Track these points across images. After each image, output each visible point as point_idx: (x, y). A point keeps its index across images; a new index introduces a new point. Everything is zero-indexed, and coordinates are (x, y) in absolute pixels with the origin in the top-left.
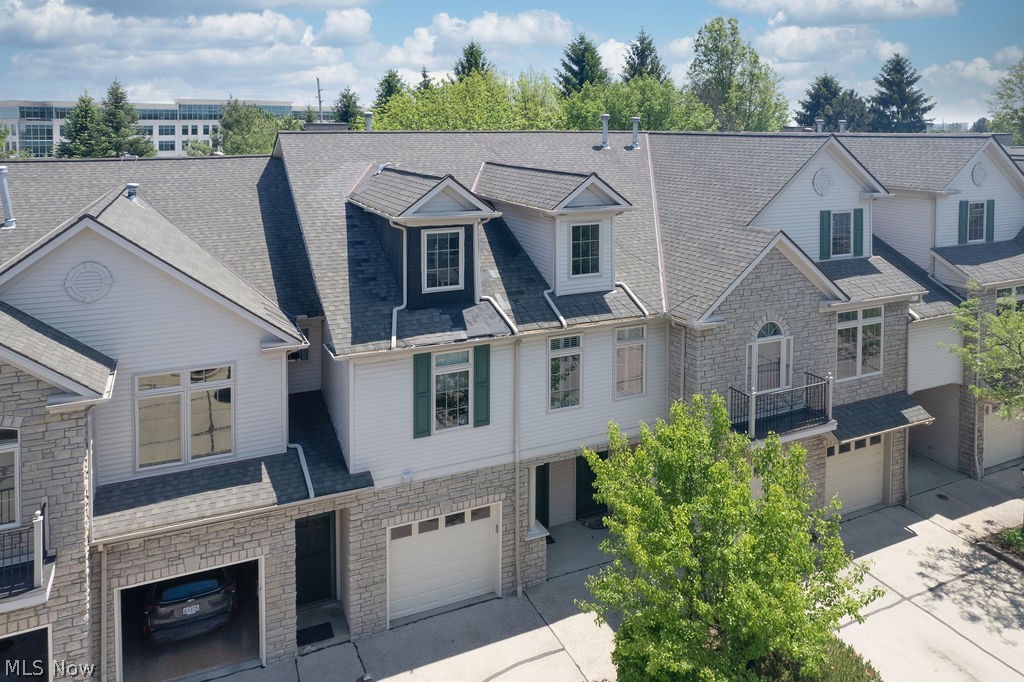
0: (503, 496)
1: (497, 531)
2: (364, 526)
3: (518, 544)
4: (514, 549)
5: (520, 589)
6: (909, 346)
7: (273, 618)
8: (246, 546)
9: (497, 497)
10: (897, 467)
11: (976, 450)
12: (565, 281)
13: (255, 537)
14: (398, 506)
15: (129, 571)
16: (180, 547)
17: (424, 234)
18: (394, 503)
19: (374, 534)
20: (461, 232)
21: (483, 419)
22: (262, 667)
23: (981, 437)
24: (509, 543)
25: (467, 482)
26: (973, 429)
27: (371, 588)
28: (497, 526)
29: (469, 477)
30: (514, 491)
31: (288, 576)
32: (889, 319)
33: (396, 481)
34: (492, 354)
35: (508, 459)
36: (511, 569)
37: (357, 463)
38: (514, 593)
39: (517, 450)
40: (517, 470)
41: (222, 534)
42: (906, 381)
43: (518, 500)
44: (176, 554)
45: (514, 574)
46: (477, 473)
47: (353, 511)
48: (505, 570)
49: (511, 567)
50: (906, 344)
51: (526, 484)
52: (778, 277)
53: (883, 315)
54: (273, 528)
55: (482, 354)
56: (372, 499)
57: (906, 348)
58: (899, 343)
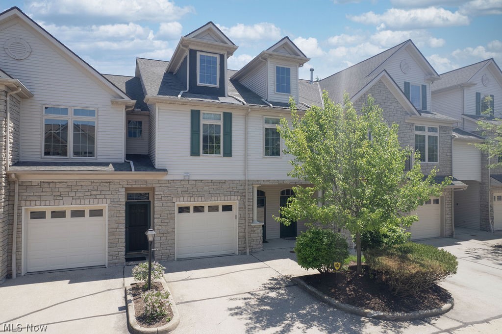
0: (239, 198)
1: (236, 218)
2: (163, 199)
3: (247, 226)
4: (245, 229)
5: (248, 250)
6: (453, 151)
7: (112, 241)
8: (98, 197)
9: (236, 198)
10: (448, 216)
11: (490, 217)
12: (272, 94)
13: (103, 193)
14: (182, 191)
15: (31, 198)
16: (61, 190)
17: (198, 54)
18: (179, 189)
19: (168, 204)
20: (218, 57)
21: (228, 153)
22: (105, 268)
23: (492, 210)
24: (242, 225)
25: (219, 187)
26: (488, 205)
27: (165, 235)
28: (236, 216)
29: (221, 183)
30: (245, 196)
31: (120, 218)
32: (442, 135)
33: (180, 178)
34: (233, 119)
35: (242, 178)
36: (244, 239)
37: (159, 163)
38: (245, 253)
39: (246, 174)
40: (247, 185)
41: (84, 187)
42: (451, 170)
43: (247, 202)
44: (59, 194)
45: (245, 243)
46: (225, 182)
47: (157, 189)
48: (241, 240)
49: (243, 238)
50: (451, 150)
51: (251, 194)
52: (384, 98)
53: (438, 131)
54: (113, 189)
55: (228, 117)
56: (168, 185)
57: (451, 152)
58: (447, 149)
